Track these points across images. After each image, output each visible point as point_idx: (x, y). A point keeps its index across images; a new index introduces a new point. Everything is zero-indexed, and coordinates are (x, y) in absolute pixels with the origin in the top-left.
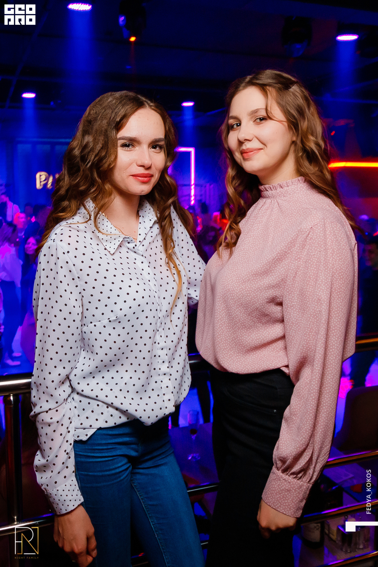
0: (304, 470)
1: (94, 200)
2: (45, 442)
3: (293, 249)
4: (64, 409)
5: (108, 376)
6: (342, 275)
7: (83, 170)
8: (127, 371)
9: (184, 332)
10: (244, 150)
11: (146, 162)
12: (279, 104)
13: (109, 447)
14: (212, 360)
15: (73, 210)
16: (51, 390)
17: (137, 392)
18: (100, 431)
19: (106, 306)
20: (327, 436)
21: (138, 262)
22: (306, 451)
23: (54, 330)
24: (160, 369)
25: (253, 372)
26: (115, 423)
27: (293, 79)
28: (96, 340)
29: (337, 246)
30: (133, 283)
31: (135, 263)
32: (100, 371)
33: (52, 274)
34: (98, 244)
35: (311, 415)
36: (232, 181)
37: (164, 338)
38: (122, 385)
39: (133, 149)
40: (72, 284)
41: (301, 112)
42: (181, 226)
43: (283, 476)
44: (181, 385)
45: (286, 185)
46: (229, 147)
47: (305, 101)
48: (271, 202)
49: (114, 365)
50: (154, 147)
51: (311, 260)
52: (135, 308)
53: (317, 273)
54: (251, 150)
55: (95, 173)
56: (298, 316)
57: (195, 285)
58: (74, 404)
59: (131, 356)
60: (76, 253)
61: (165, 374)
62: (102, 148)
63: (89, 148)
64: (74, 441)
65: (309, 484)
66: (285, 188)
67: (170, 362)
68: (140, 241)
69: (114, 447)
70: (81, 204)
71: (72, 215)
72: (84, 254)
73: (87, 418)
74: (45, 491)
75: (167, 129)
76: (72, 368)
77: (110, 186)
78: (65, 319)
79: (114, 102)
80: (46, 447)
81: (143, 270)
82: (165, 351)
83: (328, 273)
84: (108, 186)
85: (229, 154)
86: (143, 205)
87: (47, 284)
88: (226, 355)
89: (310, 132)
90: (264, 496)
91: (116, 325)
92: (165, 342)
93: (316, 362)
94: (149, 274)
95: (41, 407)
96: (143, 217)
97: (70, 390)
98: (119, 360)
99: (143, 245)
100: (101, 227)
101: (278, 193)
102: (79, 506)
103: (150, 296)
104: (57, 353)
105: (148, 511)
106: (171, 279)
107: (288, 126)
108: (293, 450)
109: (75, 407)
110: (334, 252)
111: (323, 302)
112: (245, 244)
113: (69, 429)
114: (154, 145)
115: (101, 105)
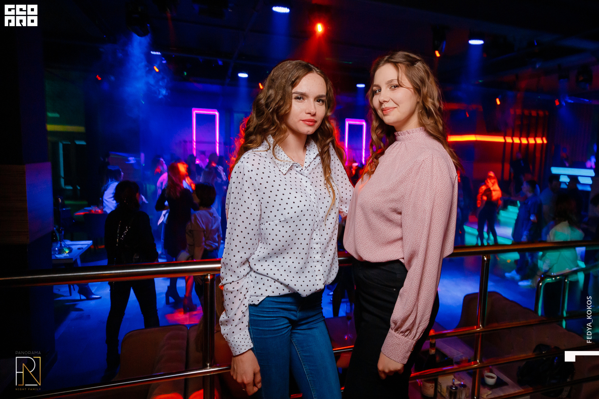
0: (410, 330)
1: (274, 136)
2: (228, 305)
3: (411, 174)
4: (243, 282)
5: (276, 260)
6: (442, 194)
7: (267, 113)
8: (290, 258)
9: (335, 234)
10: (384, 108)
11: (312, 111)
12: (407, 76)
13: (274, 310)
14: (353, 252)
15: (258, 142)
16: (235, 268)
17: (297, 273)
18: (269, 299)
19: (278, 210)
20: (428, 308)
21: (303, 181)
22: (411, 316)
23: (239, 226)
24: (314, 258)
25: (380, 261)
26: (280, 294)
27: (418, 58)
28: (270, 234)
29: (440, 174)
30: (298, 195)
31: (301, 182)
32: (271, 257)
33: (239, 186)
34: (274, 167)
35: (415, 290)
36: (375, 131)
37: (319, 236)
38: (286, 267)
39: (303, 101)
40: (254, 194)
41: (423, 81)
42: (337, 160)
43: (395, 334)
44: (330, 271)
45: (412, 132)
46: (373, 107)
47: (426, 74)
48: (401, 144)
49: (281, 253)
50: (318, 101)
51: (422, 182)
52: (298, 212)
53: (425, 192)
54: (388, 109)
55: (275, 116)
56: (411, 222)
57: (346, 203)
58: (251, 279)
59: (295, 247)
60: (258, 172)
61: (318, 261)
62: (281, 99)
63: (272, 99)
64: (249, 305)
65: (413, 341)
66: (411, 134)
67: (323, 254)
68: (305, 167)
69: (279, 310)
70: (264, 138)
71: (257, 146)
72: (263, 173)
73: (260, 289)
74: (226, 339)
75: (328, 89)
76: (251, 254)
77: (285, 126)
78: (247, 218)
79: (291, 67)
80: (228, 308)
81: (306, 187)
82: (319, 245)
83: (432, 192)
84: (284, 126)
85: (374, 111)
86: (310, 143)
87: (236, 193)
88: (362, 247)
89: (429, 95)
90: (382, 349)
91: (284, 224)
92: (320, 239)
93: (420, 253)
94: (311, 190)
95: (227, 280)
96: (309, 151)
97: (249, 269)
98: (285, 250)
99: (308, 170)
100: (277, 155)
101: (406, 137)
102: (249, 350)
103: (310, 205)
104: (240, 242)
105: (302, 360)
106: (328, 195)
107: (414, 91)
108: (401, 315)
109: (252, 281)
110: (438, 178)
111: (427, 212)
112: (380, 170)
113: (246, 296)
114: (318, 99)
115: (282, 69)
